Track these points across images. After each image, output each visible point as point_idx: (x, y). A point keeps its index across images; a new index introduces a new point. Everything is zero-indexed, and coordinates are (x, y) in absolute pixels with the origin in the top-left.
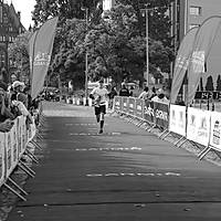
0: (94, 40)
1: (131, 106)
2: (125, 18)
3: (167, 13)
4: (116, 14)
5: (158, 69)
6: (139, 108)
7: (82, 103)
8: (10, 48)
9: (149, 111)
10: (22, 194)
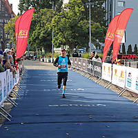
0: (57, 22)
1: (80, 63)
2: (77, 8)
3: (103, 5)
4: (71, 6)
5: (97, 40)
6: (84, 64)
7: (50, 61)
8: (6, 27)
9: (90, 66)
10: (9, 117)
